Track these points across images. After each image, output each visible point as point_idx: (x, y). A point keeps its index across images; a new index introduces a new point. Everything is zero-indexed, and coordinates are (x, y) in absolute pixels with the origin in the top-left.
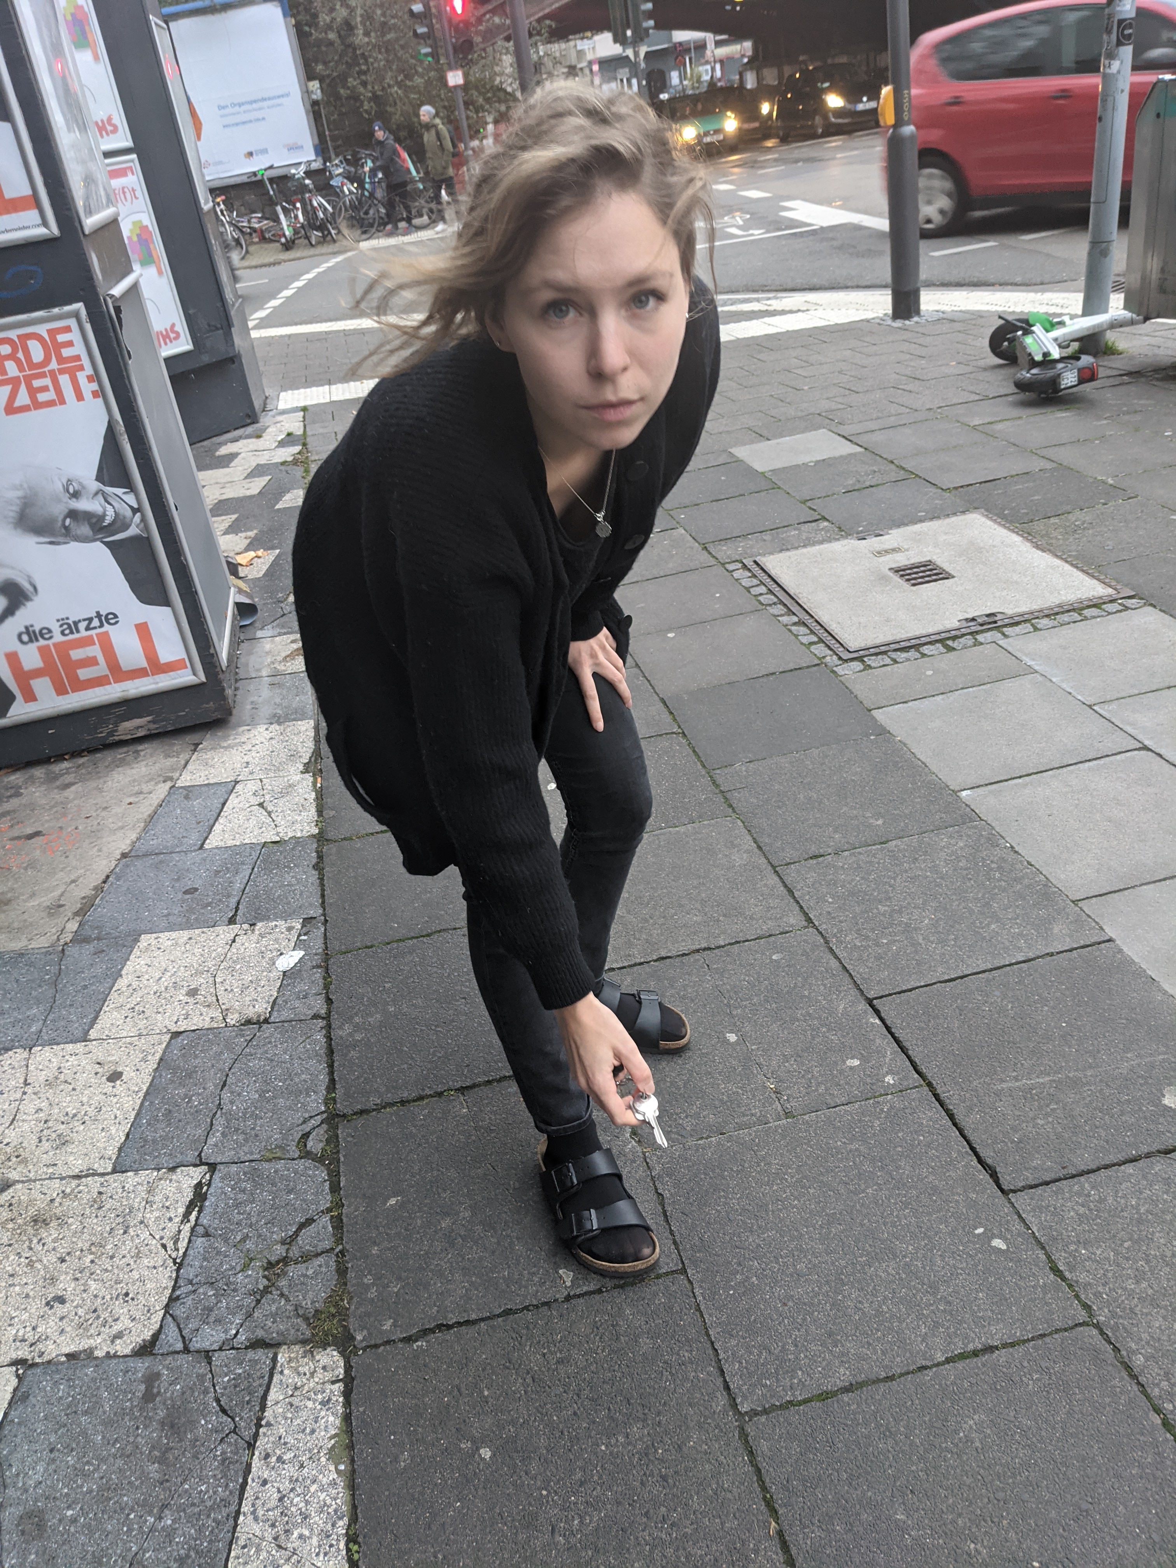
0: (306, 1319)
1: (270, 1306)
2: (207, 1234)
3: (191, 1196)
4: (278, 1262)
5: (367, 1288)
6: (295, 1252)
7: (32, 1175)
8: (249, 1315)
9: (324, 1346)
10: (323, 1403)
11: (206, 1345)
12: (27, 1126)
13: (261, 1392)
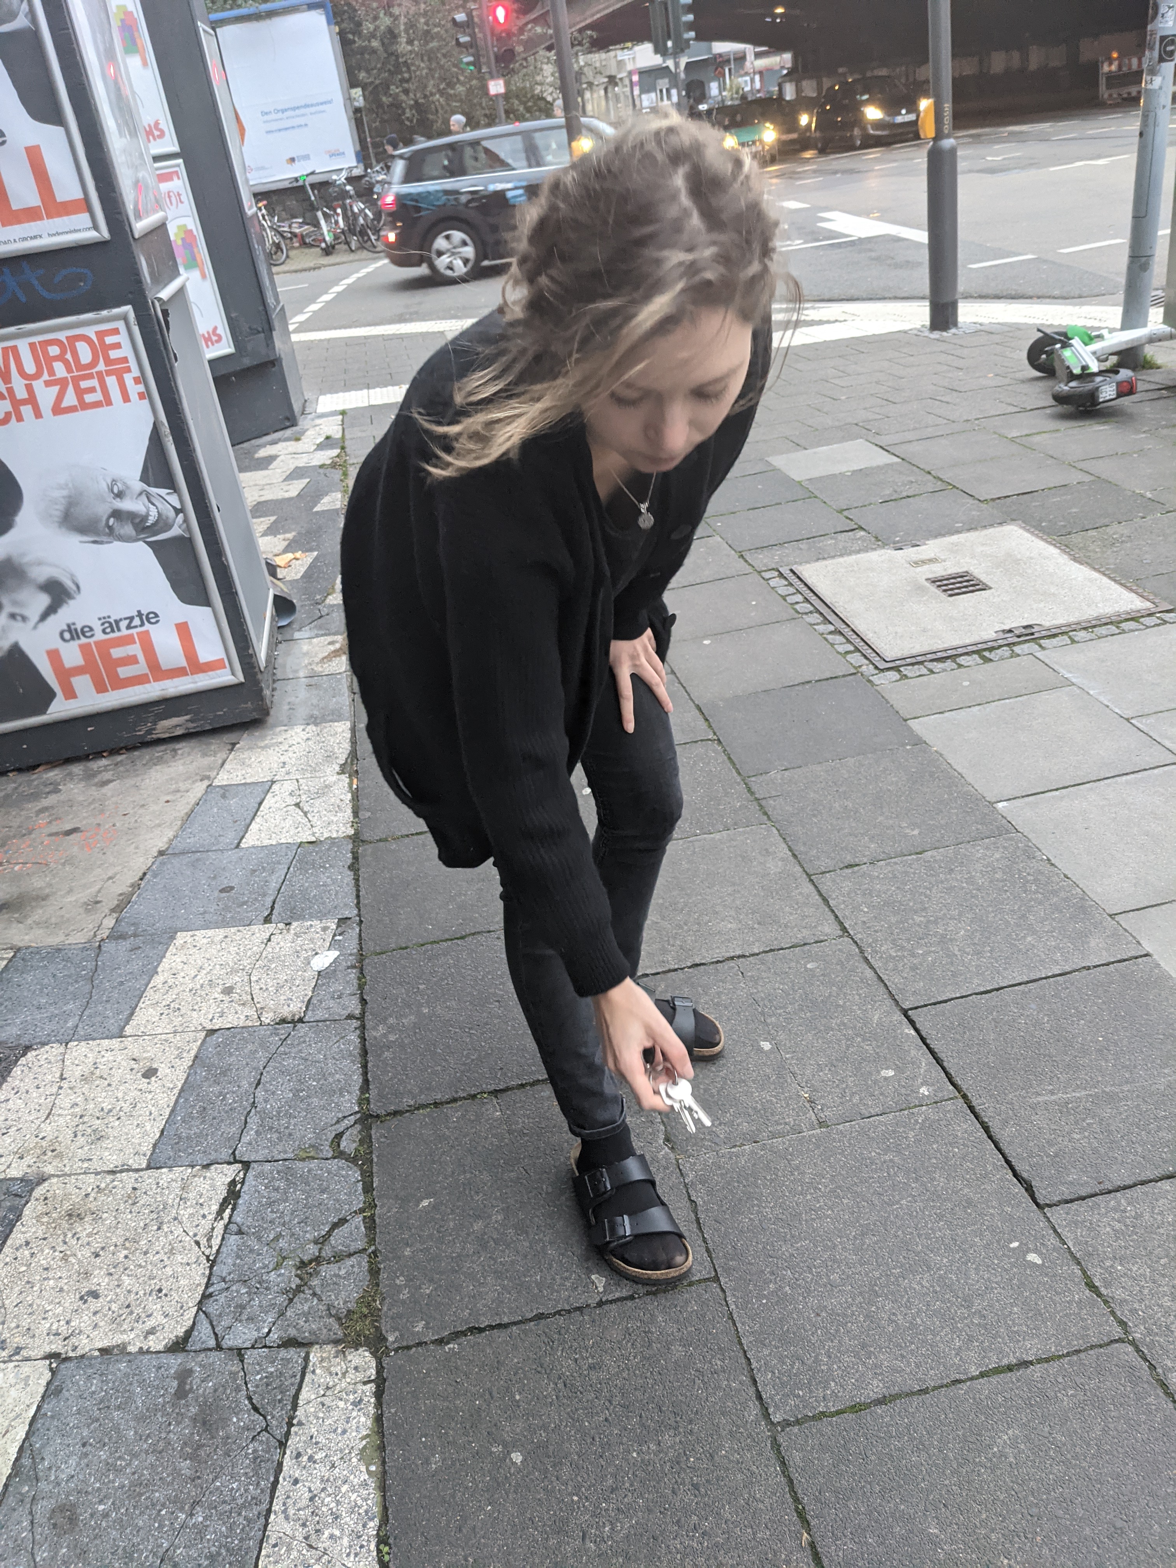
0: (339, 1319)
1: (303, 1305)
2: (240, 1232)
3: (224, 1193)
4: (310, 1262)
5: (399, 1289)
6: (327, 1252)
7: (67, 1170)
8: (282, 1314)
9: (357, 1346)
10: (355, 1404)
11: (238, 1343)
12: (63, 1121)
13: (293, 1391)
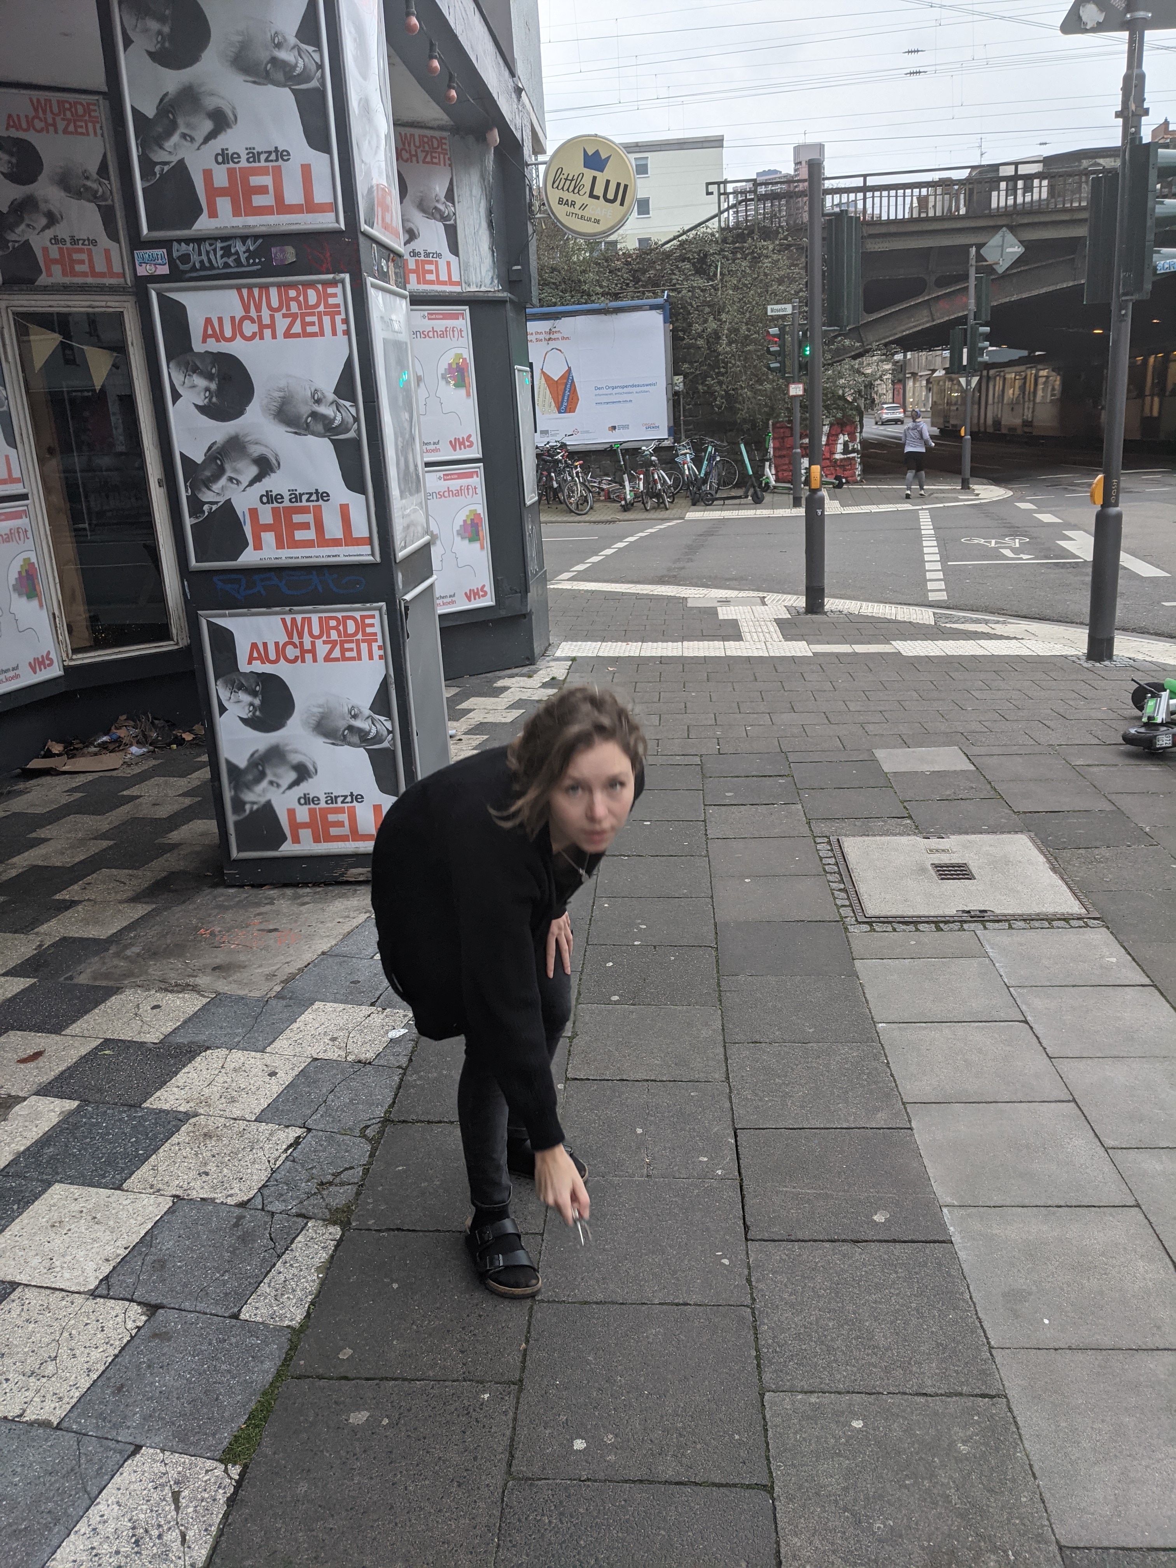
0: (330, 1210)
1: (313, 1200)
2: (294, 1161)
3: (292, 1141)
4: (326, 1183)
5: (369, 1204)
6: (337, 1180)
7: (211, 1113)
8: (301, 1202)
9: (334, 1223)
10: (323, 1248)
11: (274, 1210)
12: (216, 1089)
13: (294, 1235)
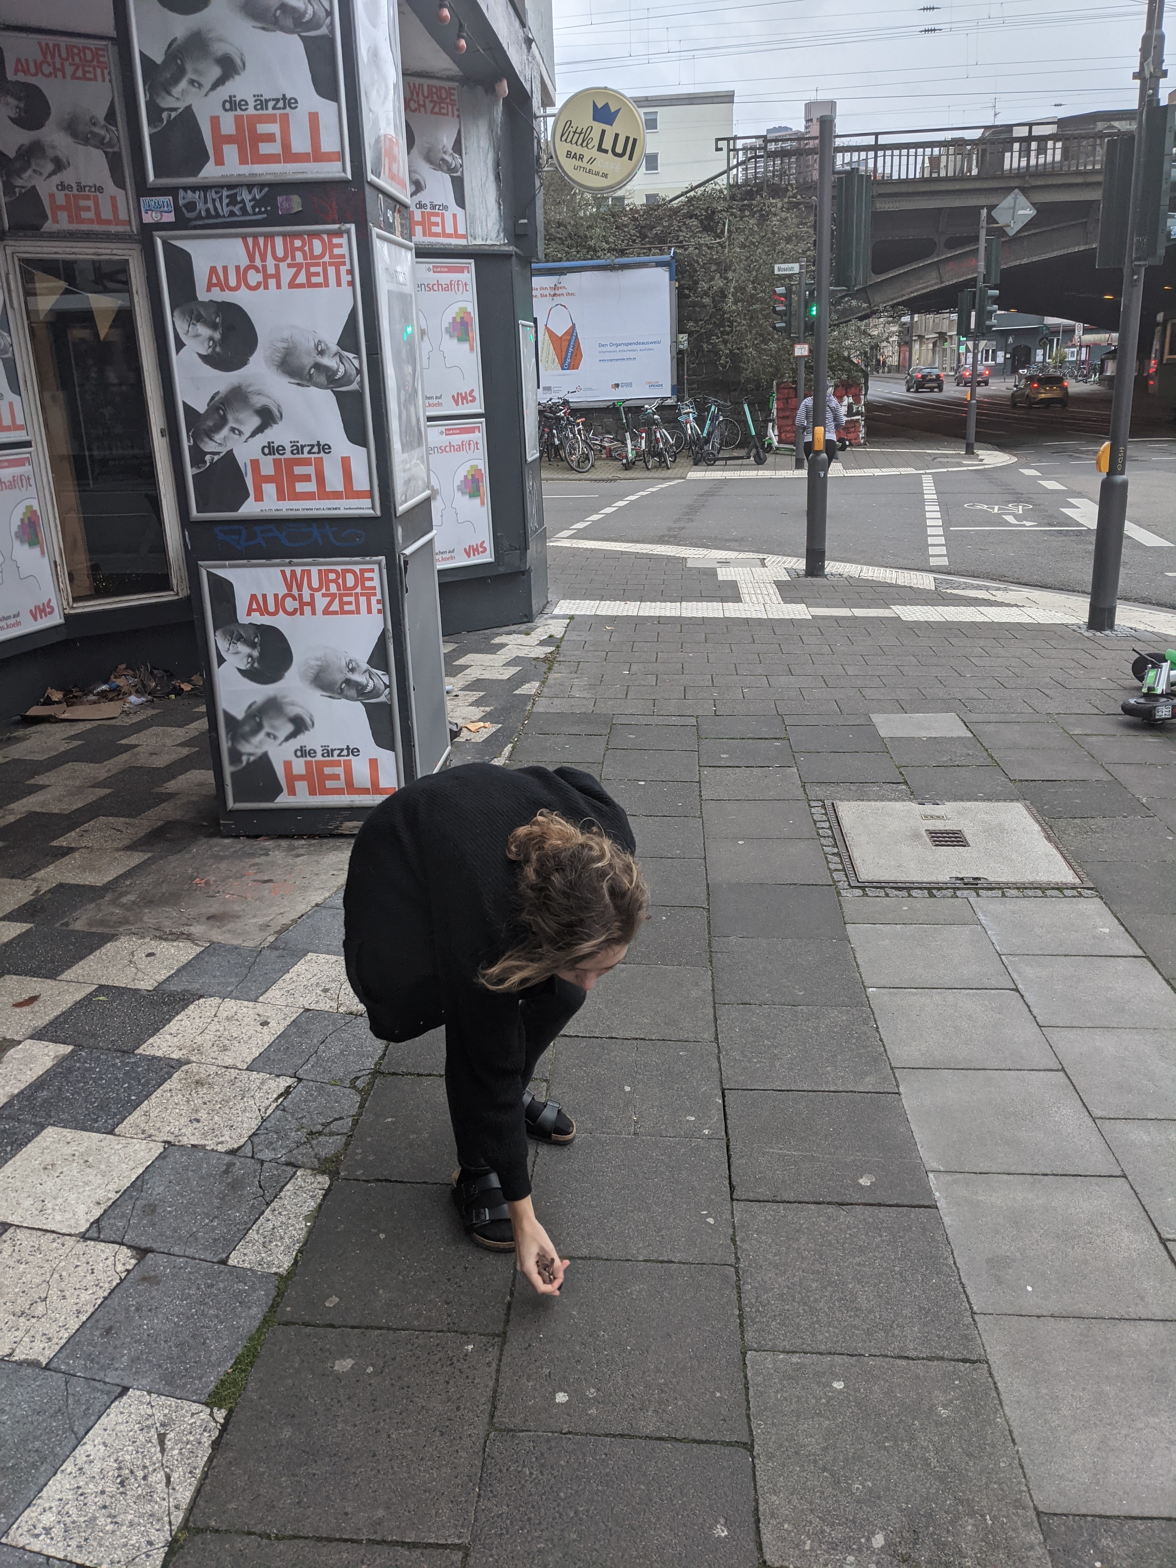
0: (319, 1159)
1: (302, 1150)
2: (284, 1110)
3: (283, 1090)
4: (316, 1132)
5: (357, 1154)
6: (327, 1130)
7: (203, 1061)
8: (291, 1151)
9: (323, 1173)
10: (311, 1197)
11: (264, 1158)
12: (209, 1037)
13: (283, 1184)
